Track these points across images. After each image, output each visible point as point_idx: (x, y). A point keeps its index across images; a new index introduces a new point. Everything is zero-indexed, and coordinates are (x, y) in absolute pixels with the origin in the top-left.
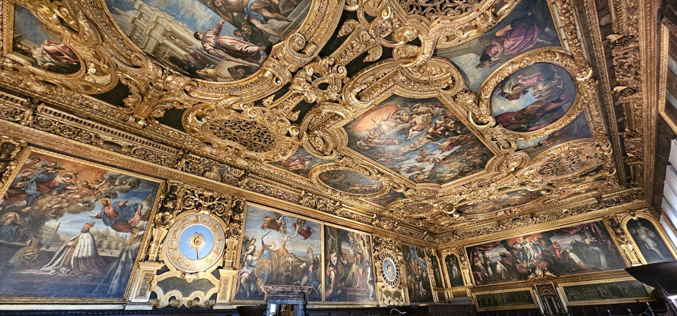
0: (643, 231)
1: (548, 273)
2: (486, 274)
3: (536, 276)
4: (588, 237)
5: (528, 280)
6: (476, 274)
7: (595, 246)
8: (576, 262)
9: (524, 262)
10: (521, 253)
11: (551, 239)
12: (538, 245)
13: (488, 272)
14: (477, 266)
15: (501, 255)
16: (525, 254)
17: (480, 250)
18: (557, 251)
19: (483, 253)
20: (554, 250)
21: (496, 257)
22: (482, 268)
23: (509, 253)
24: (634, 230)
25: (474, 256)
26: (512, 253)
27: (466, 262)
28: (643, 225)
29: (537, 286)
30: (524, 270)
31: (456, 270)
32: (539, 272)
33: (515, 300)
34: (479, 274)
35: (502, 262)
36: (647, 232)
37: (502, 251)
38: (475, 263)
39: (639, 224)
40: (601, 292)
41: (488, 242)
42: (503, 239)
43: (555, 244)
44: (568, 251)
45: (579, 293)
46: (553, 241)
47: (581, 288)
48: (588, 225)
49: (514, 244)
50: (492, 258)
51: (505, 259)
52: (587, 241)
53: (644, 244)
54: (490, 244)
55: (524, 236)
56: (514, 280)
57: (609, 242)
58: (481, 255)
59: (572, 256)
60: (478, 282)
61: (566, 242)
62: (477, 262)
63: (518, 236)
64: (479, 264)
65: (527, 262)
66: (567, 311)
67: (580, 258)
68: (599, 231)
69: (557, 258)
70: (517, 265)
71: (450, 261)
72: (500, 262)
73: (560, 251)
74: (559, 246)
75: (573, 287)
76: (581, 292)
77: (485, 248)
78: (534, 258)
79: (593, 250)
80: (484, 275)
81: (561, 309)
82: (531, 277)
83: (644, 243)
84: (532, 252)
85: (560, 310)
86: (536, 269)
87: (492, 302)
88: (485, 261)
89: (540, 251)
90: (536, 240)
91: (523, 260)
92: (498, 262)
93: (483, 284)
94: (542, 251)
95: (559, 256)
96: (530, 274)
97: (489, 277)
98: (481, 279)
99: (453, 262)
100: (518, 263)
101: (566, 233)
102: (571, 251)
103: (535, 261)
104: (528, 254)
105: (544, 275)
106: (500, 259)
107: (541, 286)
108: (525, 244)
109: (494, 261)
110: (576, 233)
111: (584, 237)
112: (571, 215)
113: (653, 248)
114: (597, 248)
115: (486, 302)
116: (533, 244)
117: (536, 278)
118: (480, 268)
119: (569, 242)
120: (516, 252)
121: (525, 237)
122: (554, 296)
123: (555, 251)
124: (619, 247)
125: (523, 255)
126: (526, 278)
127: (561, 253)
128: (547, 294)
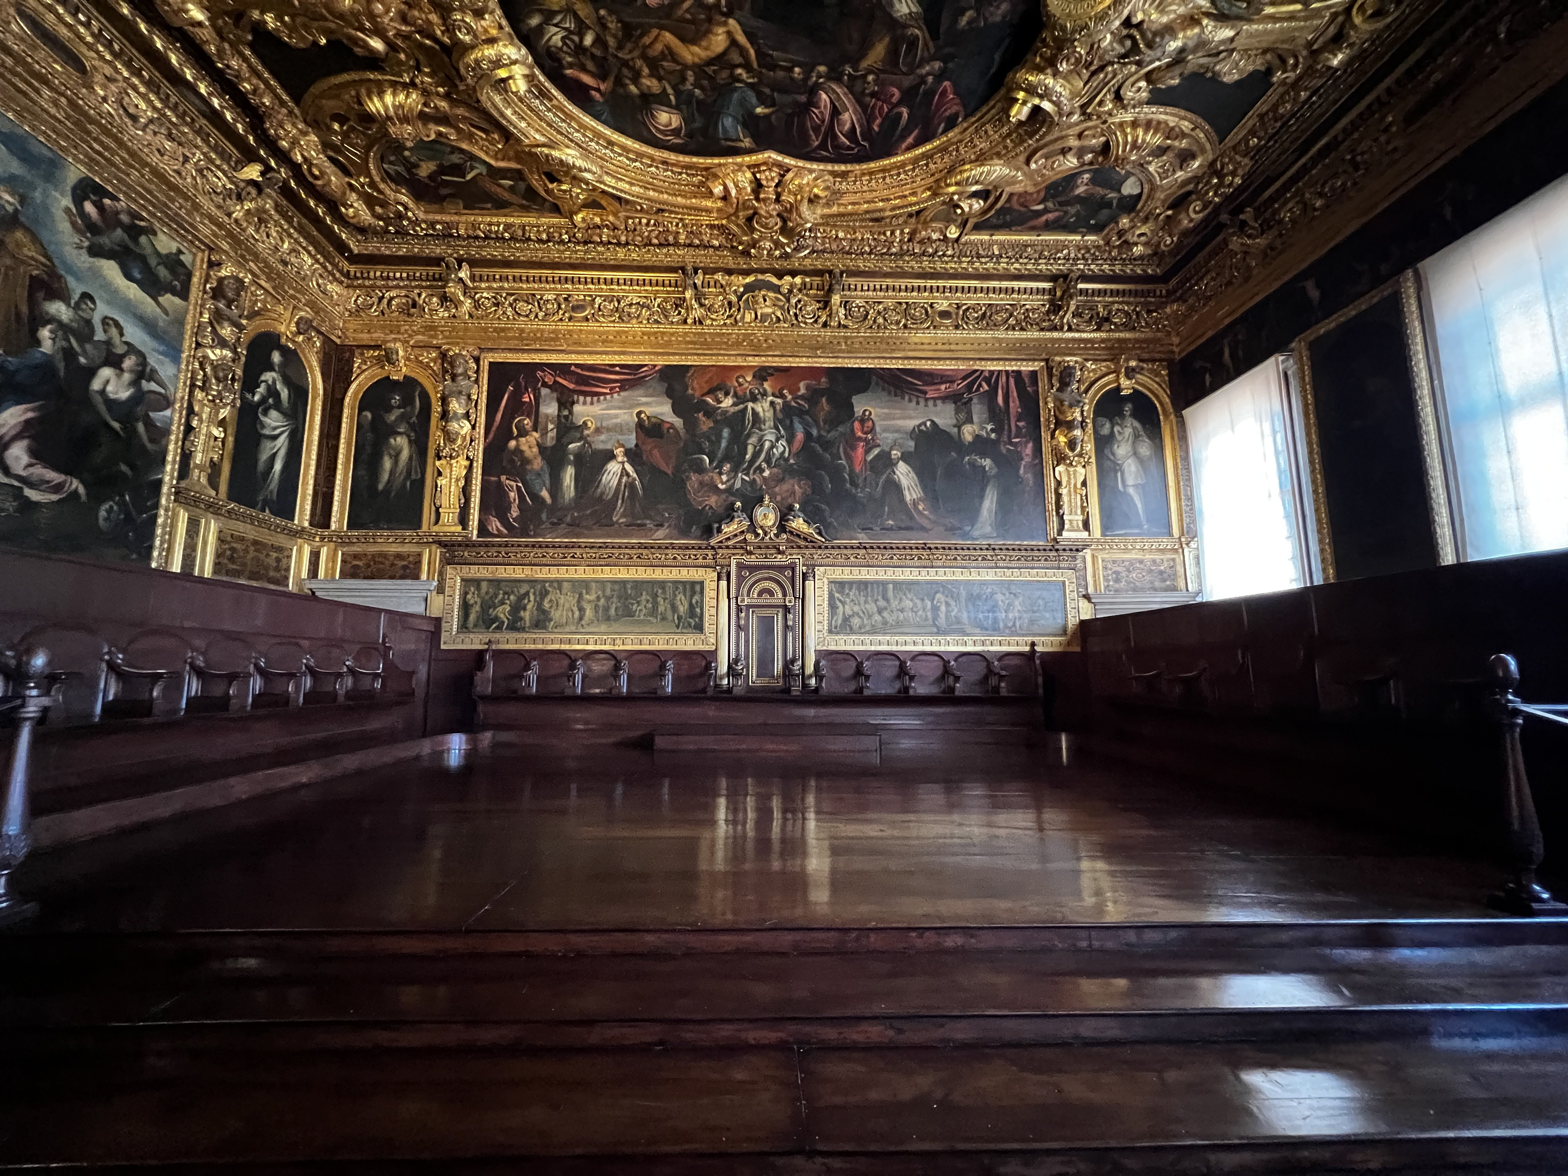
0: (1128, 431)
1: (799, 524)
2: (545, 494)
3: (752, 528)
4: (975, 418)
5: (713, 542)
6: (499, 484)
7: (983, 455)
8: (908, 498)
9: (727, 467)
10: (726, 433)
11: (855, 400)
12: (801, 413)
13: (556, 487)
14: (518, 451)
15: (640, 425)
16: (739, 439)
17: (555, 387)
18: (860, 450)
19: (566, 402)
20: (851, 441)
21: (619, 429)
22: (538, 463)
23: (678, 422)
24: (1108, 425)
25: (516, 407)
26: (691, 424)
27: (467, 426)
28: (1135, 415)
29: (740, 567)
30: (713, 501)
31: (405, 454)
32: (767, 516)
33: (630, 614)
34: (512, 488)
35: (633, 455)
36: (1136, 436)
37: (649, 411)
38: (511, 437)
39: (1128, 408)
40: (943, 608)
41: (607, 360)
42: (674, 361)
43: (862, 421)
44: (896, 453)
45: (872, 607)
46: (858, 410)
47: (885, 591)
48: (992, 378)
49: (711, 392)
50: (598, 430)
51: (649, 445)
52: (968, 432)
53: (1116, 472)
54: (609, 368)
55: (763, 369)
56: (661, 533)
57: (1029, 449)
58: (550, 408)
59: (904, 473)
60: (495, 525)
61: (900, 423)
62: (523, 433)
63: (740, 362)
64: (529, 445)
65: (735, 470)
66: (810, 669)
67: (924, 487)
68: (1015, 406)
69: (852, 472)
70: (694, 477)
71: (389, 409)
72: (628, 453)
73: (867, 451)
74: (872, 430)
75: (863, 585)
76: (882, 603)
77: (582, 380)
78: (768, 460)
79: (972, 464)
80: (535, 497)
81: (793, 661)
82: (729, 529)
83: (1117, 468)
84: (770, 437)
85: (788, 664)
86: (760, 500)
87: (526, 615)
88: (559, 437)
89: (800, 436)
90: (802, 391)
91: (726, 458)
92: (619, 451)
93: (512, 531)
94: (808, 435)
95: (857, 469)
96: (729, 515)
97: (556, 508)
98: (515, 512)
99: (402, 418)
100: (700, 469)
101: (912, 387)
102: (906, 457)
103: (766, 473)
104: (753, 440)
105: (782, 528)
106: (631, 440)
107: (753, 569)
108: (754, 399)
109: (601, 442)
110: (945, 398)
111: (962, 416)
112: (957, 327)
113: (1131, 491)
114: (987, 463)
115: (503, 612)
116: (786, 405)
117: (749, 537)
118: (526, 461)
119: (911, 424)
120: (705, 424)
121: (762, 374)
122: (786, 610)
123: (854, 448)
124: (1048, 471)
125: (730, 443)
126: (708, 532)
127: (870, 457)
128: (766, 599)
